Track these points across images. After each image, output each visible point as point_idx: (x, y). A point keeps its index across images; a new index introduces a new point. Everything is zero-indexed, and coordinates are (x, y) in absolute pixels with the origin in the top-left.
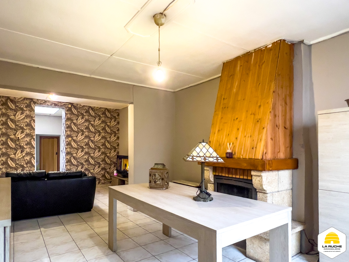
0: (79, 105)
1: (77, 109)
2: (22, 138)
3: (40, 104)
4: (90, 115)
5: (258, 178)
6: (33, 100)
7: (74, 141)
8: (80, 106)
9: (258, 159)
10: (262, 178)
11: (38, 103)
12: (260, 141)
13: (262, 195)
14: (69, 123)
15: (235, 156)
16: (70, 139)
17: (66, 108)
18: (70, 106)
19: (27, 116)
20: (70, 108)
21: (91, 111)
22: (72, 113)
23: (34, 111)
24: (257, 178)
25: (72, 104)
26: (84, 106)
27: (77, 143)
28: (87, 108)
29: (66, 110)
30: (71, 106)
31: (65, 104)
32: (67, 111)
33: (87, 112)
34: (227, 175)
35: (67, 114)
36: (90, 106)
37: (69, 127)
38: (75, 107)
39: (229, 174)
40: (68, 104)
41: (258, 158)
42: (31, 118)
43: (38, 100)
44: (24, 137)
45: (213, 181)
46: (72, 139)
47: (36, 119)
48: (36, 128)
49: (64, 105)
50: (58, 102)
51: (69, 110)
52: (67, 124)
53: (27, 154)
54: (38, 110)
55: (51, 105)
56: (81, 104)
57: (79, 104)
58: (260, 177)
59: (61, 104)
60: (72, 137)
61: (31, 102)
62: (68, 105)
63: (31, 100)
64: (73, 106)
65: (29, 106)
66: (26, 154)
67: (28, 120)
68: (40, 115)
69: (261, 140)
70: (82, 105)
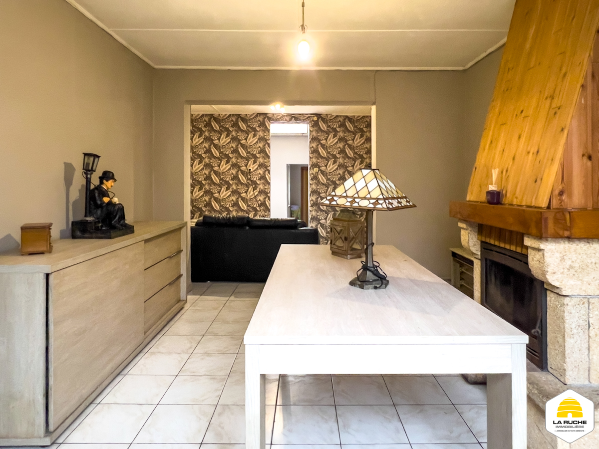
0: (329, 116)
1: (327, 123)
2: (255, 170)
3: (276, 119)
4: (347, 130)
5: (538, 256)
6: (268, 115)
7: (323, 172)
8: (331, 117)
9: (541, 208)
10: (543, 254)
11: (274, 119)
12: (551, 164)
13: (555, 298)
14: (314, 145)
15: (506, 201)
16: (316, 170)
17: (311, 122)
18: (315, 119)
19: (261, 139)
20: (317, 120)
21: (348, 124)
22: (320, 130)
23: (269, 131)
24: (536, 253)
25: (318, 115)
26: (337, 116)
27: (326, 175)
28: (341, 120)
29: (311, 125)
30: (318, 119)
31: (309, 117)
32: (313, 126)
33: (343, 125)
34: (497, 243)
35: (313, 131)
36: (347, 116)
37: (314, 151)
38: (323, 120)
39: (500, 241)
40: (312, 116)
41: (540, 206)
42: (265, 140)
43: (273, 114)
44: (257, 169)
45: (479, 253)
46: (320, 170)
47: (272, 142)
48: (271, 156)
49: (307, 118)
50: (300, 114)
51: (315, 125)
52: (313, 147)
53: (261, 192)
54: (275, 128)
55: (291, 120)
56: (333, 114)
57: (329, 114)
58: (541, 253)
59: (304, 117)
60: (319, 167)
61: (264, 119)
62: (314, 117)
63: (265, 115)
64: (322, 118)
65: (262, 125)
66: (259, 192)
67: (261, 145)
68: (277, 137)
69: (552, 160)
70: (335, 114)
